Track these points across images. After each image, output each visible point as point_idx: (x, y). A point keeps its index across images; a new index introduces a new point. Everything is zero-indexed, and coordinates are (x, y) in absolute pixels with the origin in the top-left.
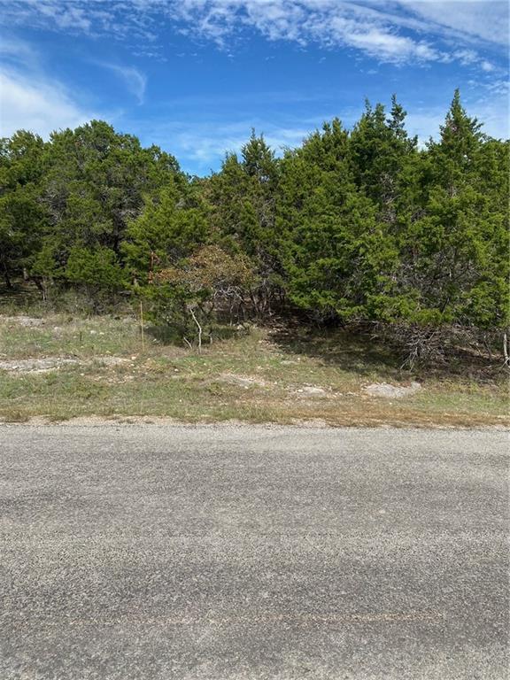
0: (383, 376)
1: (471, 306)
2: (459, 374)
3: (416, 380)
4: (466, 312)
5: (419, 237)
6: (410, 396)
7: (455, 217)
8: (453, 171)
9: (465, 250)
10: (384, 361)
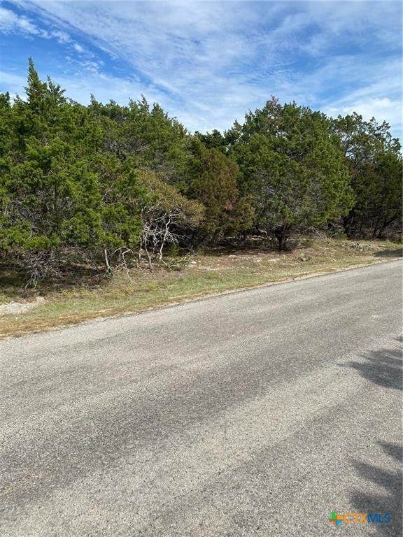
0: (11, 297)
1: (72, 231)
2: (74, 284)
3: (40, 295)
4: (70, 236)
5: (23, 177)
6: (34, 309)
7: (50, 162)
8: (41, 124)
9: (61, 188)
10: (12, 284)
